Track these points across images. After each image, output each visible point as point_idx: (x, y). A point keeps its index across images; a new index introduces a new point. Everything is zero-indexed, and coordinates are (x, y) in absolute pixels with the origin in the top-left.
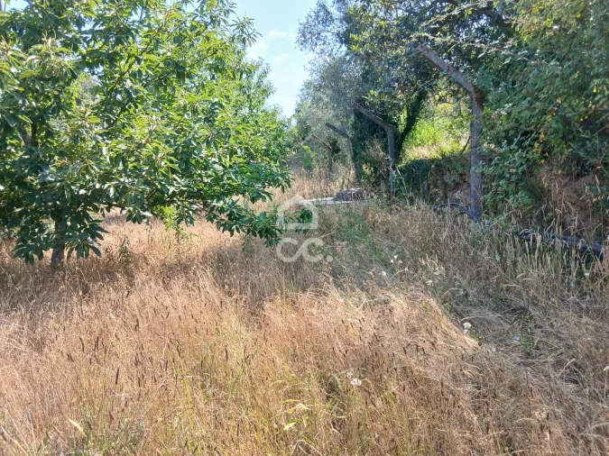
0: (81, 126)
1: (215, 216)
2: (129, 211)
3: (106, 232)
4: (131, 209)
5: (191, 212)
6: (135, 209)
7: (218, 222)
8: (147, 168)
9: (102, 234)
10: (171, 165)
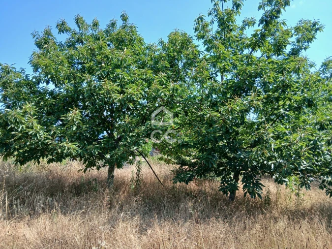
0: (264, 133)
1: (325, 186)
2: (276, 177)
3: (264, 186)
4: (277, 176)
5: (309, 182)
6: (279, 176)
7: (327, 191)
8: (294, 156)
9: (262, 187)
10: (309, 155)
